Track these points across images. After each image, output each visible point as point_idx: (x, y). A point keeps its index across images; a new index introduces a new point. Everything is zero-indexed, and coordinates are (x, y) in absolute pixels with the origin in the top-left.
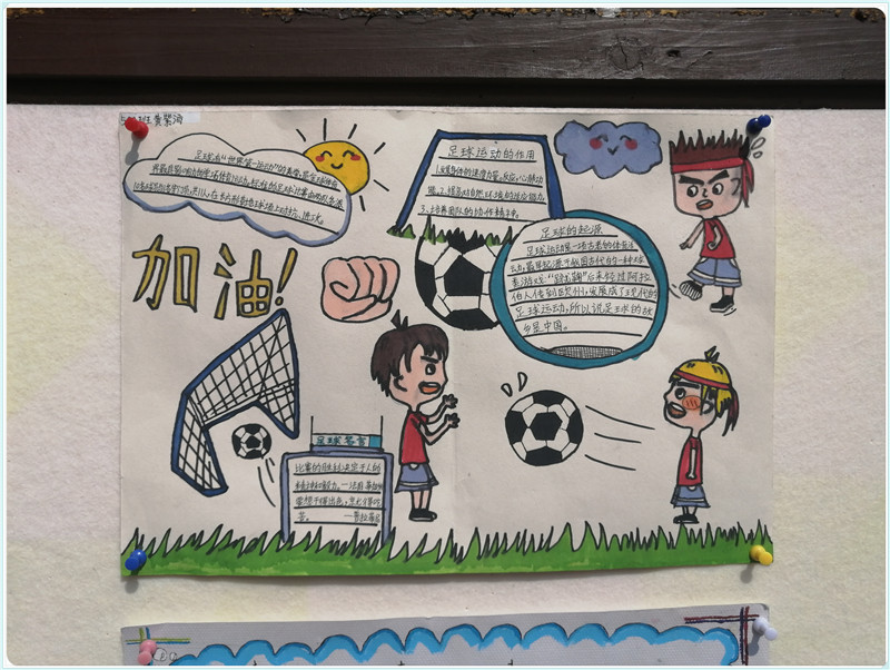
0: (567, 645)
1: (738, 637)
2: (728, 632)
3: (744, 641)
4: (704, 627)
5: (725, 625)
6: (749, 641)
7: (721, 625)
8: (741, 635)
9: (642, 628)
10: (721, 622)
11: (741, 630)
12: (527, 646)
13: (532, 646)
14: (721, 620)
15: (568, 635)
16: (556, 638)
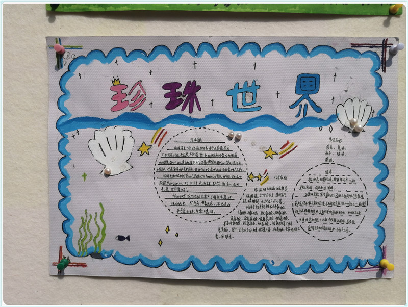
0: (285, 56)
1: (381, 57)
2: (375, 53)
3: (384, 59)
4: (362, 50)
5: (374, 50)
6: (387, 59)
7: (371, 49)
8: (383, 55)
9: (327, 48)
10: (371, 47)
11: (383, 52)
12: (263, 56)
13: (267, 55)
14: (372, 46)
15: (286, 50)
16: (280, 52)
